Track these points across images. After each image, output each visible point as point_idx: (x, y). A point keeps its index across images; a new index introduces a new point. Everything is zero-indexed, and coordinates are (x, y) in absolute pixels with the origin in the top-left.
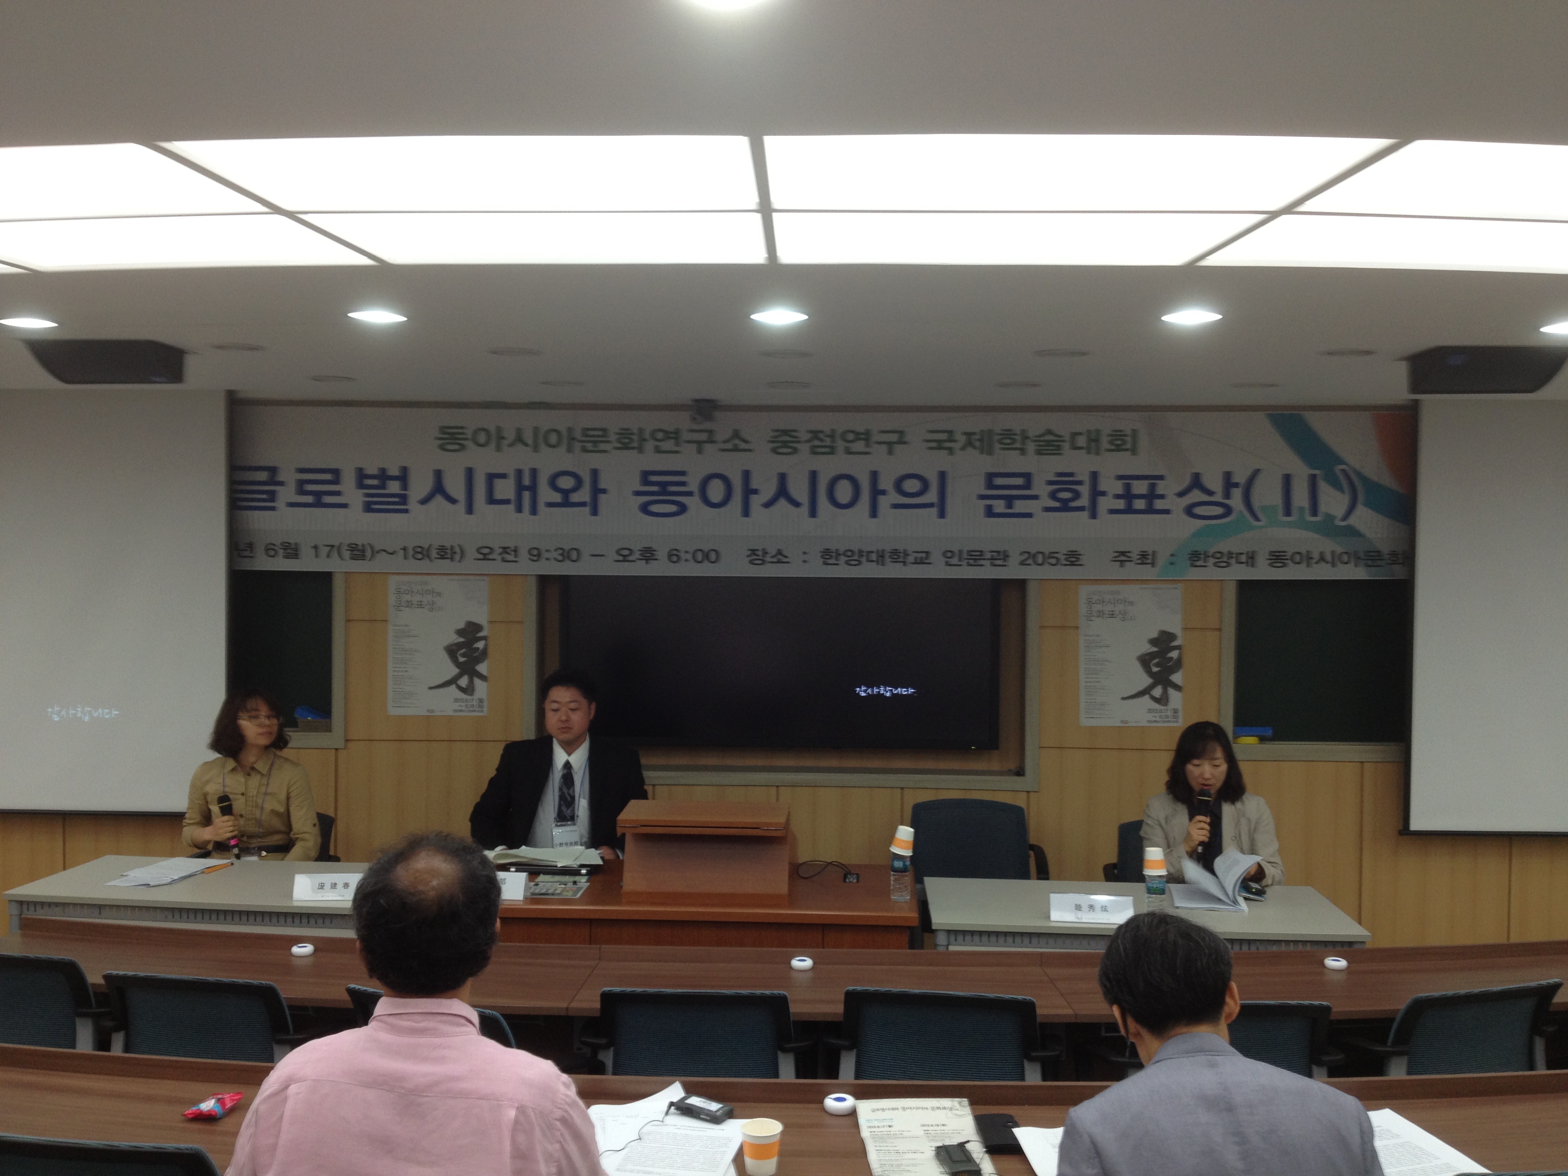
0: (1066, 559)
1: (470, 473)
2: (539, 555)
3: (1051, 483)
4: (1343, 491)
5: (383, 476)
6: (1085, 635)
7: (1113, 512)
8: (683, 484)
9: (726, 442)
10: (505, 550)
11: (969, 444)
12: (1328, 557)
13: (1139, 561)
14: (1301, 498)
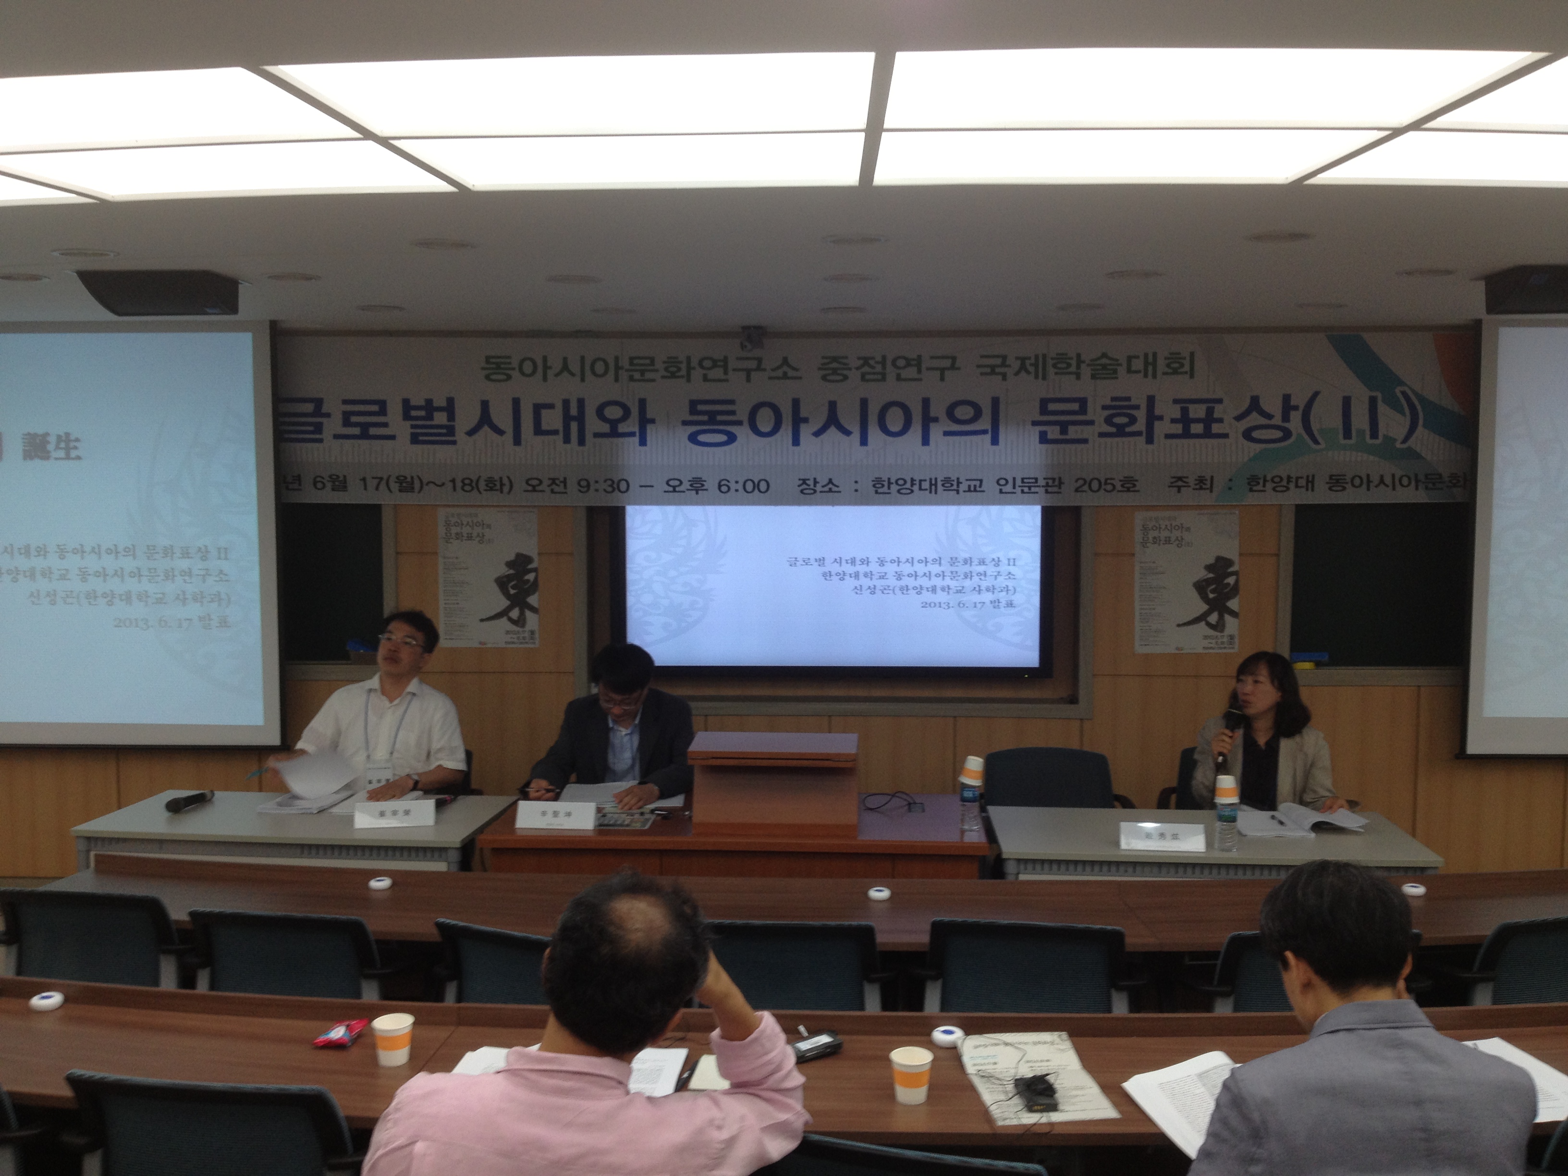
0: (1122, 486)
1: (516, 402)
2: (588, 486)
3: (1104, 408)
4: (1402, 413)
5: (429, 407)
6: (1141, 563)
7: (1168, 436)
8: (733, 413)
9: (773, 370)
10: (554, 481)
11: (1023, 368)
12: (1388, 480)
13: (1198, 487)
14: (1360, 420)
